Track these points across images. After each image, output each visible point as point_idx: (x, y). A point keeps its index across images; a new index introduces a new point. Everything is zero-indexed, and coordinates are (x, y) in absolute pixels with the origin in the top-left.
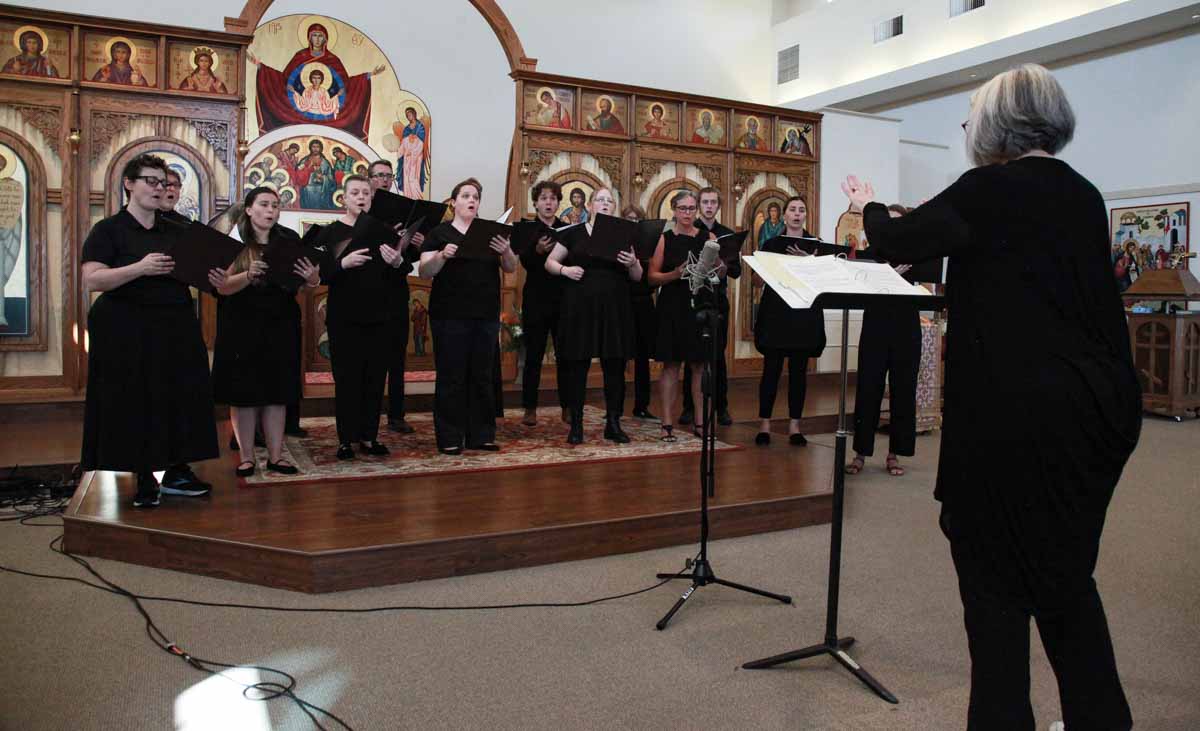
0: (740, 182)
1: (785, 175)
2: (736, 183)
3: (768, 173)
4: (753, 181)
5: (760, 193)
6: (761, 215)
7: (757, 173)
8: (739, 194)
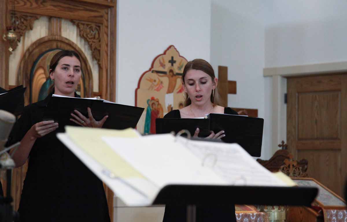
0: (15, 29)
1: (72, 21)
2: (8, 29)
3: (50, 18)
4: (31, 29)
5: (40, 43)
6: (41, 71)
7: (36, 17)
8: (13, 44)
